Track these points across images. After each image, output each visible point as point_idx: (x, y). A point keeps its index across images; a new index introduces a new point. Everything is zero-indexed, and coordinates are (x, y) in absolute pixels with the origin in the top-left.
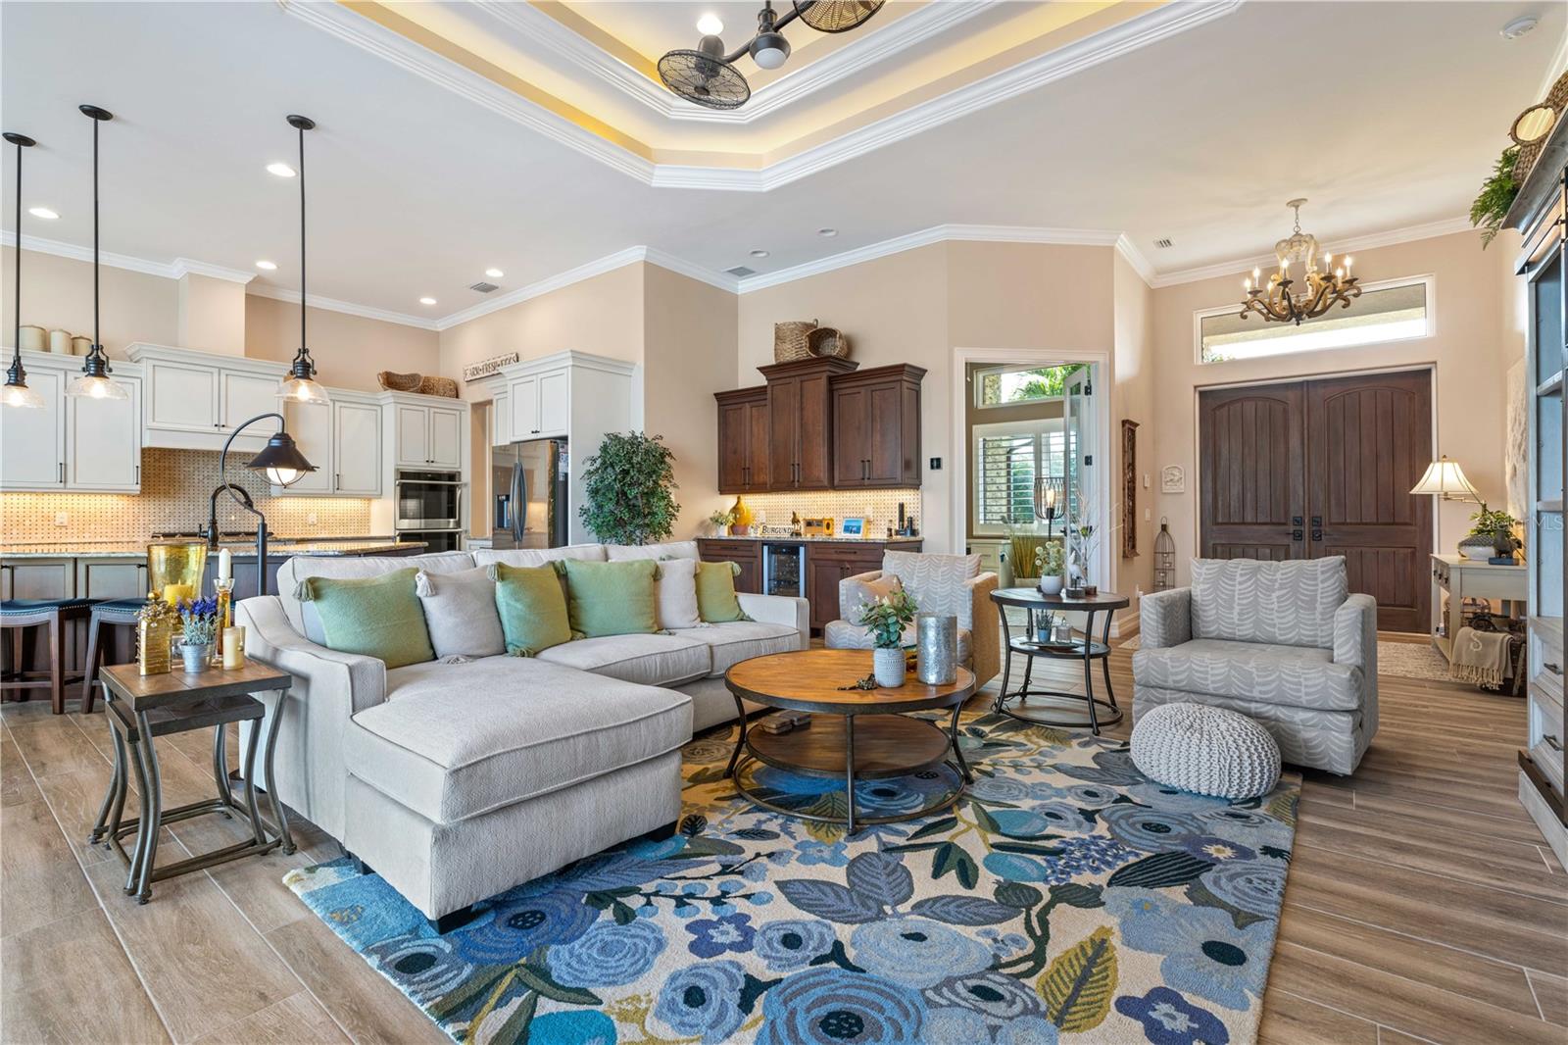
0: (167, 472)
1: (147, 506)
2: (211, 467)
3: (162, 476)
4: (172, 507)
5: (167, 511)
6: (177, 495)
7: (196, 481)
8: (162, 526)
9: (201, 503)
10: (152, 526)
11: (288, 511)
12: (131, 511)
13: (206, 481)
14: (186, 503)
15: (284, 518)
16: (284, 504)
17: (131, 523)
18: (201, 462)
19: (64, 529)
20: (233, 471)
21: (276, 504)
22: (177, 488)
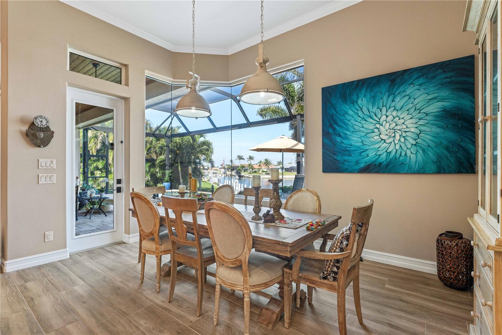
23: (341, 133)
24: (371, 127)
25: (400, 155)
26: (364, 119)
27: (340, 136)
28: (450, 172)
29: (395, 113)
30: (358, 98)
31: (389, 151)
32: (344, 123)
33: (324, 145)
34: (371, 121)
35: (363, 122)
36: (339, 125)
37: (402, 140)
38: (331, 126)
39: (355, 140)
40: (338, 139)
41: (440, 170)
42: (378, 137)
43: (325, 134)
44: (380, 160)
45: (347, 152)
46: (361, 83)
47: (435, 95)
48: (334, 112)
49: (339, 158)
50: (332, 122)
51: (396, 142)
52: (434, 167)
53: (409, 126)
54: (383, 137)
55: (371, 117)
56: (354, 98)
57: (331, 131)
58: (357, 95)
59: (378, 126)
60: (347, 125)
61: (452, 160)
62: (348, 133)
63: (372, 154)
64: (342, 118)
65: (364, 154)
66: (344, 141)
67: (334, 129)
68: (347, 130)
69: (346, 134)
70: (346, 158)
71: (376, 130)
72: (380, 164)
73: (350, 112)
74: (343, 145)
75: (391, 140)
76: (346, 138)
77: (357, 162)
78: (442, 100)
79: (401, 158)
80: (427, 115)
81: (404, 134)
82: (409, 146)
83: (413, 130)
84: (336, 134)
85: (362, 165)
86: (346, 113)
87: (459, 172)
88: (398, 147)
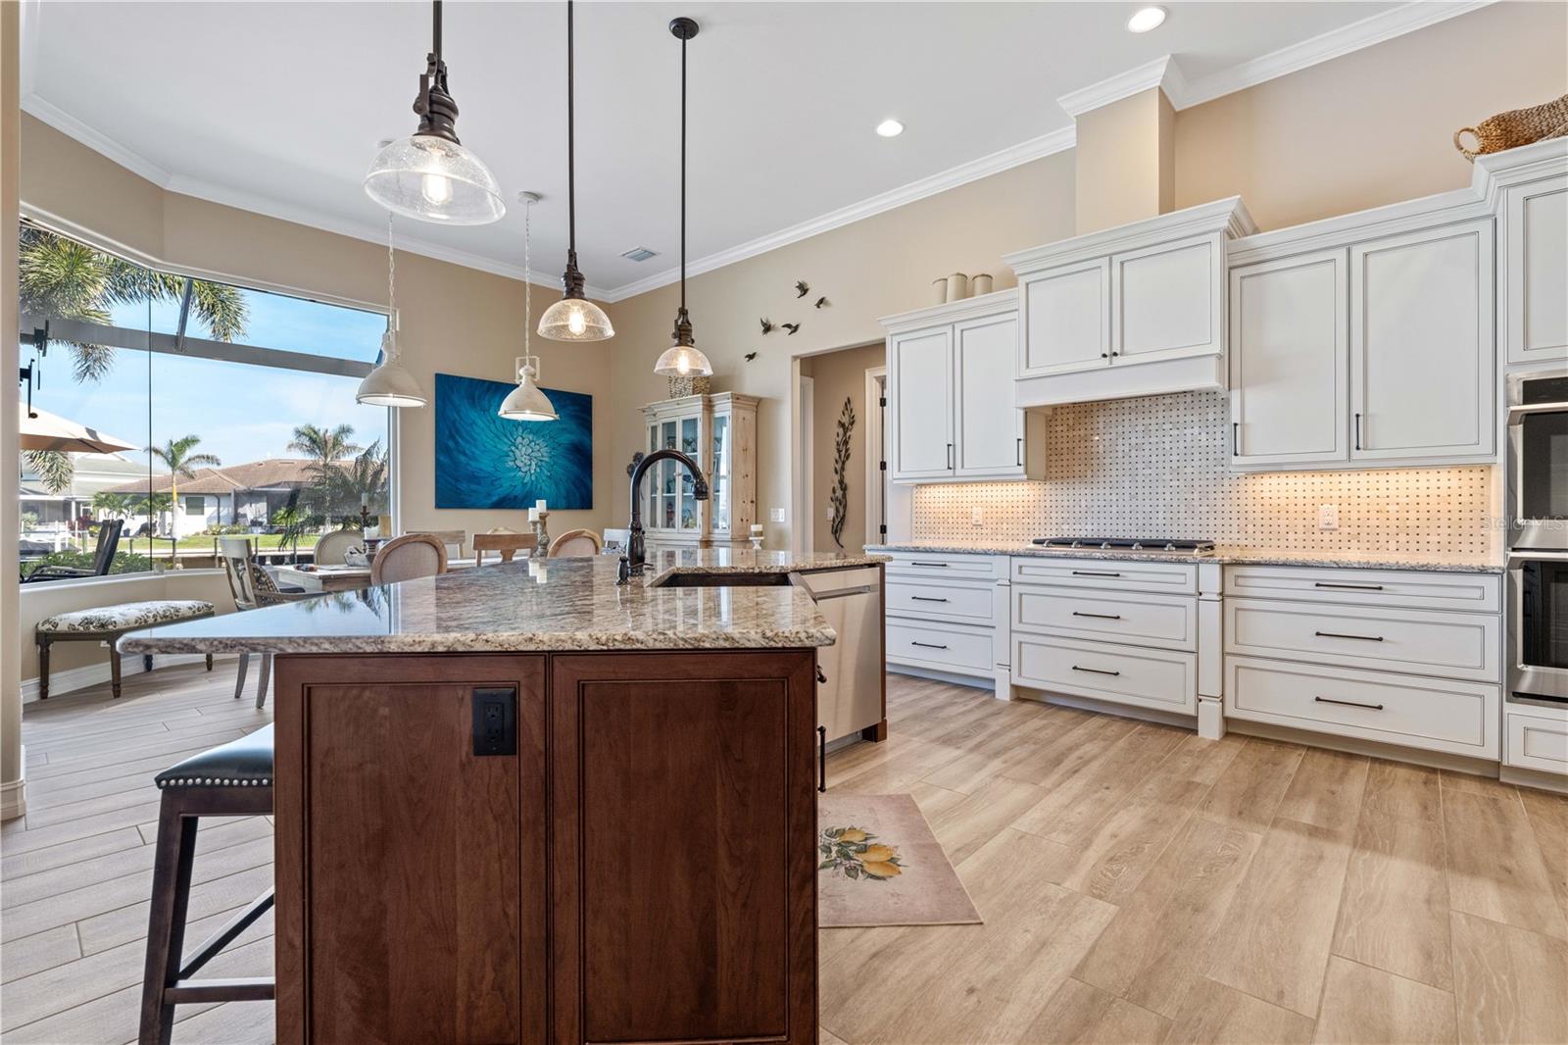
0: (1083, 444)
1: (1059, 498)
2: (1140, 428)
3: (1077, 451)
4: (1089, 497)
5: (1083, 503)
6: (1095, 480)
7: (1120, 455)
8: (1077, 527)
9: (1127, 490)
10: (1065, 527)
11: (1274, 502)
12: (1042, 504)
13: (1133, 453)
14: (1108, 491)
15: (1267, 515)
16: (1266, 488)
17: (1042, 521)
18: (1127, 423)
19: (979, 528)
20: (1175, 432)
21: (1250, 488)
22: (1095, 467)
23: (467, 452)
24: (506, 449)
25: (536, 488)
26: (497, 436)
27: (465, 454)
28: (576, 508)
29: (531, 437)
30: (490, 405)
31: (525, 481)
32: (472, 436)
33: (438, 464)
34: (506, 440)
35: (497, 440)
36: (461, 436)
37: (538, 470)
38: (452, 437)
39: (485, 464)
40: (462, 458)
41: (569, 507)
42: (511, 464)
43: (441, 448)
44: (515, 493)
45: (474, 478)
46: (493, 387)
47: (564, 426)
48: (458, 418)
49: (463, 486)
50: (454, 432)
51: (533, 472)
52: (563, 502)
53: (545, 454)
54: (518, 463)
55: (506, 436)
56: (485, 403)
57: (451, 444)
58: (489, 401)
59: (513, 448)
60: (475, 440)
61: (578, 495)
62: (477, 452)
63: (506, 484)
64: (469, 428)
65: (496, 483)
66: (471, 462)
67: (457, 443)
68: (476, 447)
69: (473, 453)
70: (474, 487)
71: (511, 454)
72: (516, 497)
73: (480, 423)
74: (470, 468)
75: (526, 469)
76: (474, 458)
77: (489, 495)
78: (571, 433)
79: (537, 492)
80: (559, 445)
81: (539, 463)
82: (544, 478)
83: (547, 459)
84: (460, 452)
85: (495, 499)
86: (474, 422)
87: (582, 508)
88: (533, 478)
